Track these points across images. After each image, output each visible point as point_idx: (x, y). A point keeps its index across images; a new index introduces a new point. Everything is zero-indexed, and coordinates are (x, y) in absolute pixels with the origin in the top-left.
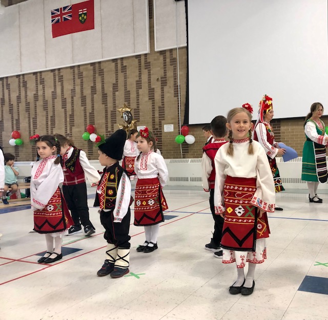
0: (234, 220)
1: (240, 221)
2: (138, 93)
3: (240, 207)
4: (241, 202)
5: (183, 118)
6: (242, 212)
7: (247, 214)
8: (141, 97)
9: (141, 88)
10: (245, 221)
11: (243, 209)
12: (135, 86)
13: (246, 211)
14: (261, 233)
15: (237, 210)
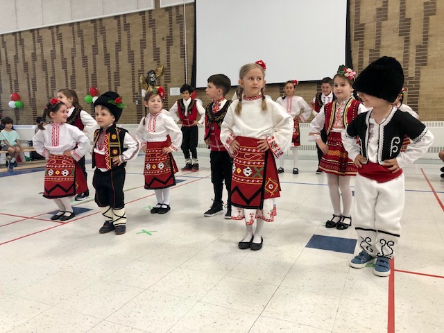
0: (242, 180)
1: (248, 181)
2: (142, 53)
3: (248, 168)
4: (249, 163)
5: (190, 81)
6: (250, 173)
7: (255, 175)
8: (145, 58)
9: (145, 48)
10: (253, 181)
11: (251, 170)
12: (139, 45)
13: (254, 171)
14: (272, 193)
15: (245, 171)
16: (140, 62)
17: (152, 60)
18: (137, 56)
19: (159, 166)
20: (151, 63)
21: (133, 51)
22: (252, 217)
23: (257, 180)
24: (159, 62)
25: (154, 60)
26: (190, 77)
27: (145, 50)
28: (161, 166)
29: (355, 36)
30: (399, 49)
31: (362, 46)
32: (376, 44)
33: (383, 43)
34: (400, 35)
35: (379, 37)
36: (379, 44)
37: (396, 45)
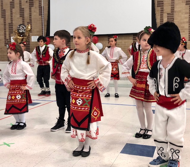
0: (76, 108)
1: (79, 108)
2: (11, 11)
3: (80, 99)
4: (81, 96)
6: (81, 103)
7: (85, 104)
8: (14, 15)
9: (14, 8)
10: (83, 109)
11: (81, 101)
12: (9, 6)
13: (84, 102)
14: (96, 118)
15: (78, 101)
16: (10, 16)
17: (18, 16)
18: (8, 13)
19: (17, 97)
20: (18, 18)
21: (5, 10)
22: (82, 136)
23: (85, 108)
24: (24, 18)
25: (20, 16)
26: (46, 29)
27: (13, 9)
28: (19, 97)
29: (158, 4)
30: (186, 13)
31: (162, 11)
32: (171, 10)
33: (175, 9)
34: (186, 4)
35: (173, 5)
36: (174, 10)
37: (184, 11)
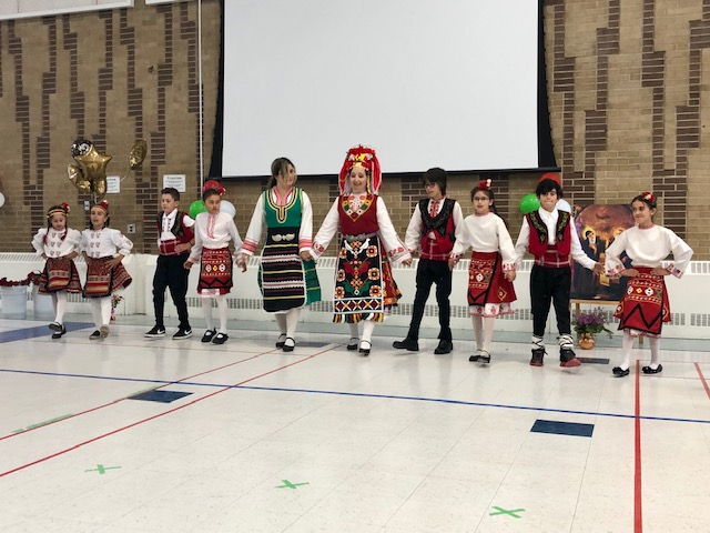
5: (208, 161)
8: (109, 109)
9: (111, 88)
16: (97, 114)
17: (123, 113)
18: (91, 103)
20: (123, 119)
21: (82, 94)
24: (141, 119)
25: (130, 114)
26: (209, 150)
27: (108, 92)
29: (556, 82)
31: (570, 104)
32: (599, 100)
34: (645, 84)
37: (637, 104)
